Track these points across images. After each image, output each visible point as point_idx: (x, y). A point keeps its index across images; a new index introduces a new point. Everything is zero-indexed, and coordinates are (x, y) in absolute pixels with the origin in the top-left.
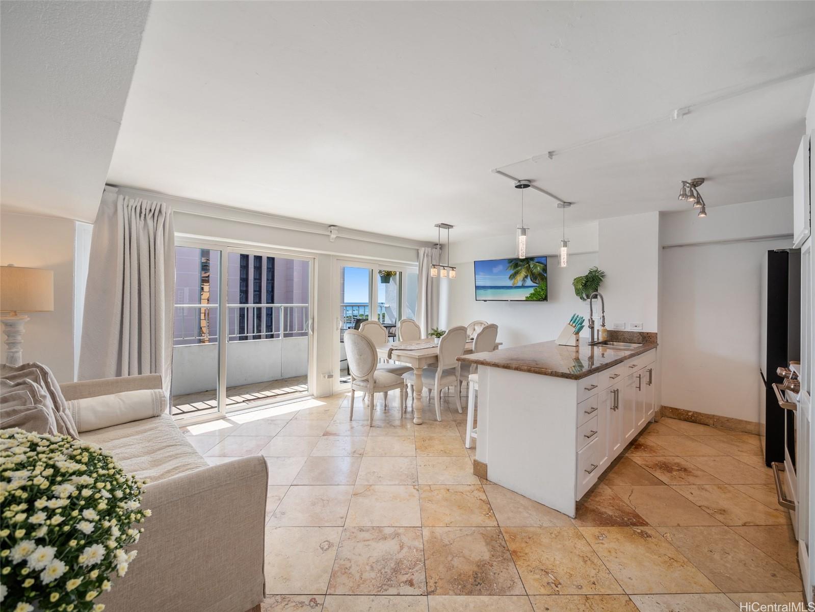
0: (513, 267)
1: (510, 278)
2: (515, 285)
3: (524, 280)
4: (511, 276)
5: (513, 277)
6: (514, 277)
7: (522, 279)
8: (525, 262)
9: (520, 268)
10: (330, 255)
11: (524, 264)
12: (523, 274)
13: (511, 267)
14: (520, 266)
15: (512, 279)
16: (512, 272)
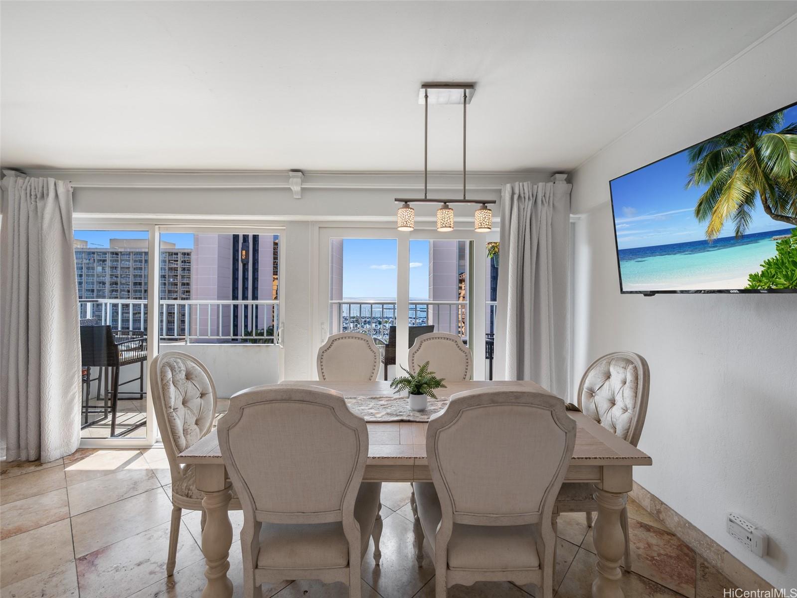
0: (704, 171)
1: (698, 212)
2: (715, 236)
3: (742, 214)
4: (700, 204)
5: (707, 206)
6: (711, 208)
7: (734, 210)
8: (743, 143)
9: (725, 169)
10: (306, 223)
11: (738, 150)
12: (738, 189)
13: (700, 170)
14: (728, 160)
15: (705, 214)
16: (704, 189)
